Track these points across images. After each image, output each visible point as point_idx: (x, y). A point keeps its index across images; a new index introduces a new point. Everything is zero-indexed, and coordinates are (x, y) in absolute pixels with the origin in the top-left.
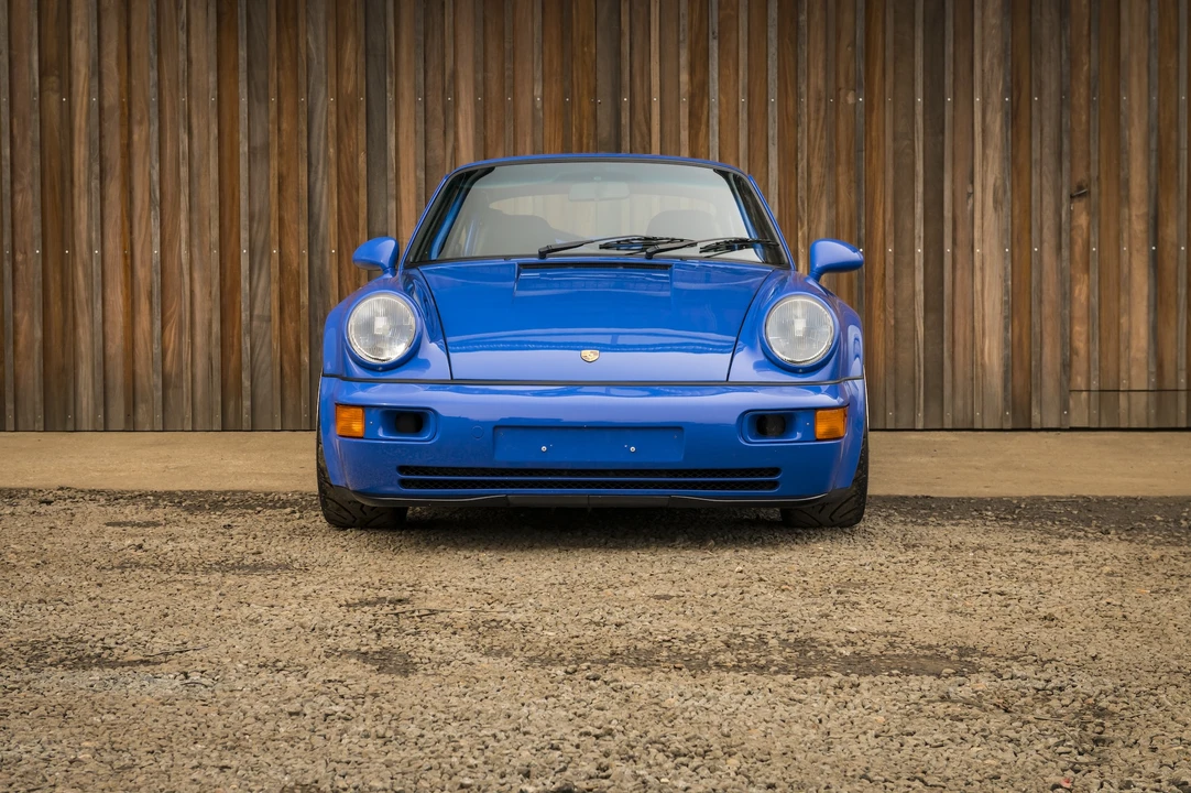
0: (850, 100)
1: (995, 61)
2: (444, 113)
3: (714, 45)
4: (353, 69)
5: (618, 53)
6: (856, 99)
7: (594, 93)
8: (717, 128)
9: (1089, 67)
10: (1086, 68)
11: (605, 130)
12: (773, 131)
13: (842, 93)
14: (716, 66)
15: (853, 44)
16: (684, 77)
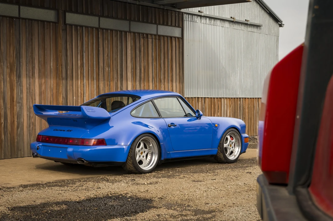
0: (107, 69)
1: (130, 61)
2: (32, 69)
3: (84, 54)
4: (12, 56)
5: (67, 55)
6: (108, 69)
7: (62, 65)
8: (85, 75)
9: (144, 64)
10: (143, 64)
11: (64, 75)
12: (95, 77)
13: (106, 67)
14: (85, 59)
15: (108, 56)
16: (79, 62)
